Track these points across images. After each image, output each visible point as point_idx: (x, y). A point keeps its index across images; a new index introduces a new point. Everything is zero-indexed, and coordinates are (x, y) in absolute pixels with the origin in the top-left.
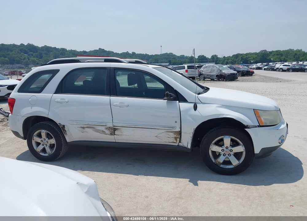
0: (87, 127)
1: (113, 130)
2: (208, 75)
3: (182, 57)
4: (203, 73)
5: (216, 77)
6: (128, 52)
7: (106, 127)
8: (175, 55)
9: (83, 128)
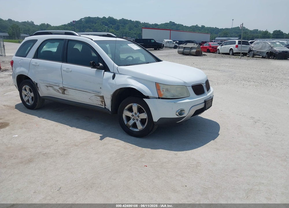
0: (49, 86)
1: (64, 90)
2: (258, 52)
3: (256, 31)
4: (253, 49)
5: (267, 54)
6: (197, 25)
7: (59, 87)
8: (247, 29)
9: (47, 86)
